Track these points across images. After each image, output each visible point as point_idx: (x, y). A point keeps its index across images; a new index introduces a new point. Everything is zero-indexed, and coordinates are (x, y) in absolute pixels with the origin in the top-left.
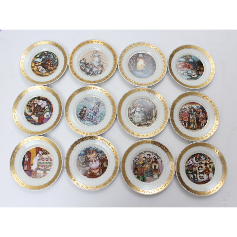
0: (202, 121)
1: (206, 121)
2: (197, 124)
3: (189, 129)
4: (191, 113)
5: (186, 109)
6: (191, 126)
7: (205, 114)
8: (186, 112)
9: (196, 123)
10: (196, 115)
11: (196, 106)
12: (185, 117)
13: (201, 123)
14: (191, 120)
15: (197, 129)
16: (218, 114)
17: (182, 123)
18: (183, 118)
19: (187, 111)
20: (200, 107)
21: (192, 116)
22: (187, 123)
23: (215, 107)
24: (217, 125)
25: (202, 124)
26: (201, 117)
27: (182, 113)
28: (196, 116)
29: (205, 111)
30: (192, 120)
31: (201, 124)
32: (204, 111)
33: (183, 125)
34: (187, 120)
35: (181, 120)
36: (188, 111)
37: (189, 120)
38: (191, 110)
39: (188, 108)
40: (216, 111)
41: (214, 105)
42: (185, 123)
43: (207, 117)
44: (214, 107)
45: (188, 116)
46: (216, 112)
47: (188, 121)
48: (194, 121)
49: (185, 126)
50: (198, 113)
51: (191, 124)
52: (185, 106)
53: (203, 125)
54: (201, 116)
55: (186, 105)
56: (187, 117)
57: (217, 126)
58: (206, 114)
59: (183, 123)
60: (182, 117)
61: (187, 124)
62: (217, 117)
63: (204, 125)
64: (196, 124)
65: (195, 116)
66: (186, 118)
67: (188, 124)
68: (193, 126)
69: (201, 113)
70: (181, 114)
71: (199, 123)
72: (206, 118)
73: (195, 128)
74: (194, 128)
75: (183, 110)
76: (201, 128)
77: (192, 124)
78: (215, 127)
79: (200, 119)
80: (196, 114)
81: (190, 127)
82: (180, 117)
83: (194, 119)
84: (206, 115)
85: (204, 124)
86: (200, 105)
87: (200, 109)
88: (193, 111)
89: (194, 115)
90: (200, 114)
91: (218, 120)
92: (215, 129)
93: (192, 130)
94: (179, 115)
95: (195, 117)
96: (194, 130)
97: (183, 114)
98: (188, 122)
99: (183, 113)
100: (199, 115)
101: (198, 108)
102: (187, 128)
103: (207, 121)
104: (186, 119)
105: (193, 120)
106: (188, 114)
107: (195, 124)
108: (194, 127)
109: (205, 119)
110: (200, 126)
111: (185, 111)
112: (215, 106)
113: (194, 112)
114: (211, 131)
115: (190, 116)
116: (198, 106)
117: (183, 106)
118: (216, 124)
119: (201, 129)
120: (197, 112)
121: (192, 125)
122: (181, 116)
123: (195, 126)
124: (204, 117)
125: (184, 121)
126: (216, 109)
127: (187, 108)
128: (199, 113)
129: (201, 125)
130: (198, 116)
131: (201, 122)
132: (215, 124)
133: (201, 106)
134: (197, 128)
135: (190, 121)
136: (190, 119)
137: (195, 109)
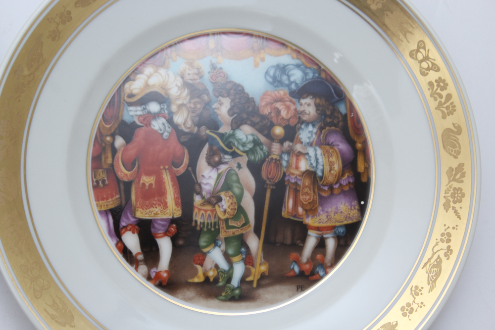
0: (311, 210)
1: (355, 213)
2: (269, 245)
3: (190, 293)
4: (208, 139)
5: (160, 98)
6: (208, 264)
7: (343, 146)
8: (158, 125)
9: (257, 231)
10: (260, 155)
11: (264, 67)
12: (148, 180)
13: (302, 230)
14: (208, 202)
15: (265, 293)
16: (463, 139)
17: (117, 232)
18: (128, 185)
19: (170, 121)
20: (297, 76)
21: (214, 165)
22: (166, 233)
23: (444, 74)
24: (455, 245)
25: (311, 242)
26: (311, 174)
27: (119, 142)
28: (255, 168)
29: (352, 108)
30: (214, 200)
31: (304, 238)
32: (342, 109)
33: (125, 252)
34: (173, 210)
35: (111, 203)
36: (179, 119)
37: (186, 204)
38: (208, 104)
39: (186, 85)
40: (451, 110)
41: (434, 54)
42: (146, 230)
43: (368, 169)
44: (433, 76)
45: (181, 170)
46: (449, 122)
47: (178, 214)
48: (235, 217)
49: (143, 268)
50: (279, 131)
51: (203, 242)
52: (148, 70)
53: (321, 245)
54: (303, 165)
55: (163, 65)
56: (167, 179)
57: (453, 257)
58: (351, 143)
59: (132, 240)
60: (124, 173)
61: (165, 246)
62: (461, 166)
63: (331, 244)
64: (254, 243)
65: (244, 160)
66: (160, 182)
67: (174, 240)
68: (224, 265)
69: (307, 134)
70: (114, 151)
71: (288, 234)
72: (357, 175)
73: (243, 280)
74: (235, 282)
75: (132, 114)
76: (302, 274)
77: (214, 242)
78: (439, 262)
79: (296, 192)
80: (256, 143)
81: (195, 274)
82: (102, 175)
83: (239, 198)
84: (355, 151)
85: (338, 238)
86: (298, 52)
87: (300, 93)
88: (231, 112)
89: (234, 155)
90: (298, 147)
91: (466, 201)
92: (432, 282)
93: (215, 302)
94: (97, 161)
95: (247, 178)
96: (233, 299)
97: (132, 151)
98: (173, 230)
99: (128, 139)
100: (289, 152)
101: (276, 82)
102: (169, 285)
103: (362, 210)
104: (158, 193)
105: (226, 203)
106: (176, 147)
107: (241, 241)
108: (239, 270)
109: (343, 192)
110: (297, 262)
111: (149, 117)
112: (439, 62)
113: (236, 124)
114: (402, 302)
115: (202, 162)
116: (283, 69)
117: (136, 71)
118: (447, 237)
119: (302, 288)
120: (272, 125)
121: (216, 256)
122: (111, 171)
123: (249, 261)
124: (337, 166)
125: (141, 214)
126: (451, 89)
127: (174, 92)
128: (291, 134)
129: (300, 249)
130: (278, 163)
131: (309, 221)
132: (436, 235)
133: (309, 60)
134: (263, 276)
135: (200, 216)
136: (197, 199)
137: (250, 100)
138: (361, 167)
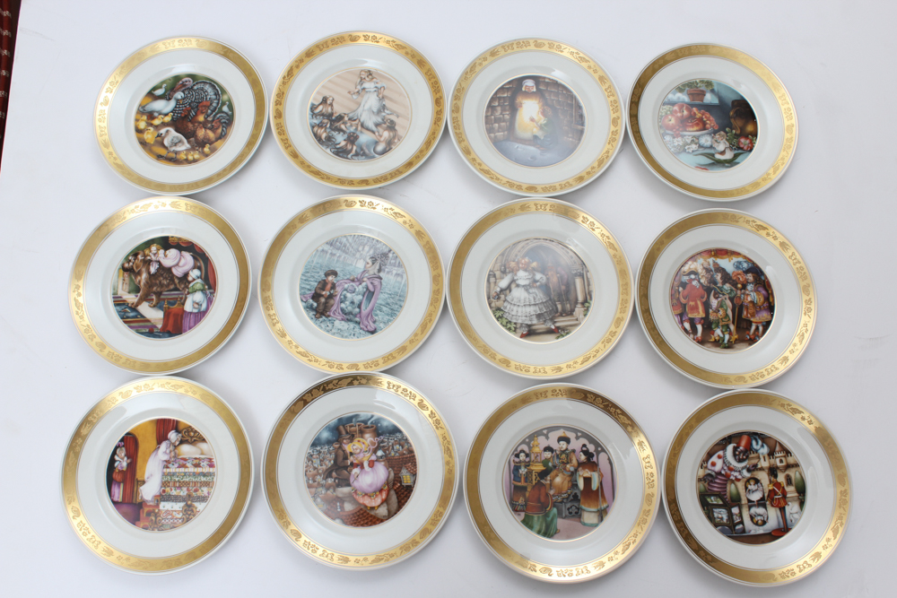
0: (753, 316)
1: (769, 317)
2: (738, 328)
3: (709, 345)
4: (714, 288)
5: (695, 273)
6: (716, 335)
7: (764, 292)
8: (695, 283)
9: (733, 323)
10: (733, 295)
11: (733, 262)
12: (692, 303)
13: (750, 323)
14: (714, 312)
15: (737, 346)
16: (810, 289)
17: (682, 322)
18: (685, 305)
19: (699, 282)
20: (745, 265)
21: (717, 298)
22: (700, 323)
23: (802, 264)
24: (809, 327)
25: (753, 328)
26: (752, 302)
27: (681, 289)
28: (731, 299)
29: (766, 278)
30: (717, 311)
31: (751, 326)
32: (763, 278)
33: (685, 330)
34: (702, 314)
35: (679, 312)
36: (702, 281)
37: (707, 313)
38: (712, 276)
39: (704, 268)
40: (806, 278)
41: (798, 257)
42: (692, 322)
43: (773, 300)
44: (798, 265)
45: (704, 300)
46: (804, 283)
47: (704, 316)
48: (725, 318)
49: (692, 336)
50: (739, 286)
51: (713, 326)
52: (690, 263)
53: (757, 328)
54: (749, 299)
55: (695, 261)
56: (699, 303)
57: (809, 332)
58: (767, 291)
59: (687, 325)
60: (683, 301)
61: (700, 328)
62: (810, 299)
63: (761, 328)
64: (732, 327)
65: (727, 296)
66: (696, 304)
67: (703, 326)
68: (721, 335)
69: (750, 287)
70: (679, 292)
71: (745, 324)
72: (770, 303)
73: (729, 341)
74: (726, 341)
75: (685, 279)
76: (750, 339)
77: (717, 326)
78: (803, 335)
79: (747, 308)
80: (731, 290)
81: (711, 338)
82: (675, 301)
83: (726, 310)
84: (769, 294)
85: (763, 326)
86: (745, 257)
87: (747, 272)
88: (721, 278)
89: (723, 294)
90: (747, 292)
91: (813, 312)
92: (801, 342)
93: (718, 349)
94: (672, 296)
95: (729, 303)
96: (725, 348)
97: (686, 292)
98: (702, 321)
99: (684, 288)
100: (744, 294)
101: (737, 267)
102: (702, 342)
103: (772, 316)
104: (697, 307)
105: (721, 312)
106: (701, 291)
107: (728, 326)
108: (727, 337)
109: (765, 309)
110: (748, 334)
111: (692, 280)
112: (800, 260)
113: (724, 283)
114: (790, 349)
115: (712, 297)
116: (740, 263)
117: (686, 263)
118: (806, 325)
119: (751, 344)
120: (737, 284)
121: (718, 332)
122: (678, 299)
123: (730, 334)
124: (762, 300)
125: (690, 316)
126: (805, 270)
127: (700, 271)
128: (744, 287)
129: (749, 330)
130: (740, 297)
131: (752, 319)
132: (802, 325)
133: (749, 260)
134: (736, 340)
135: (712, 317)
136: (711, 311)
137: (728, 274)
138: (771, 300)
